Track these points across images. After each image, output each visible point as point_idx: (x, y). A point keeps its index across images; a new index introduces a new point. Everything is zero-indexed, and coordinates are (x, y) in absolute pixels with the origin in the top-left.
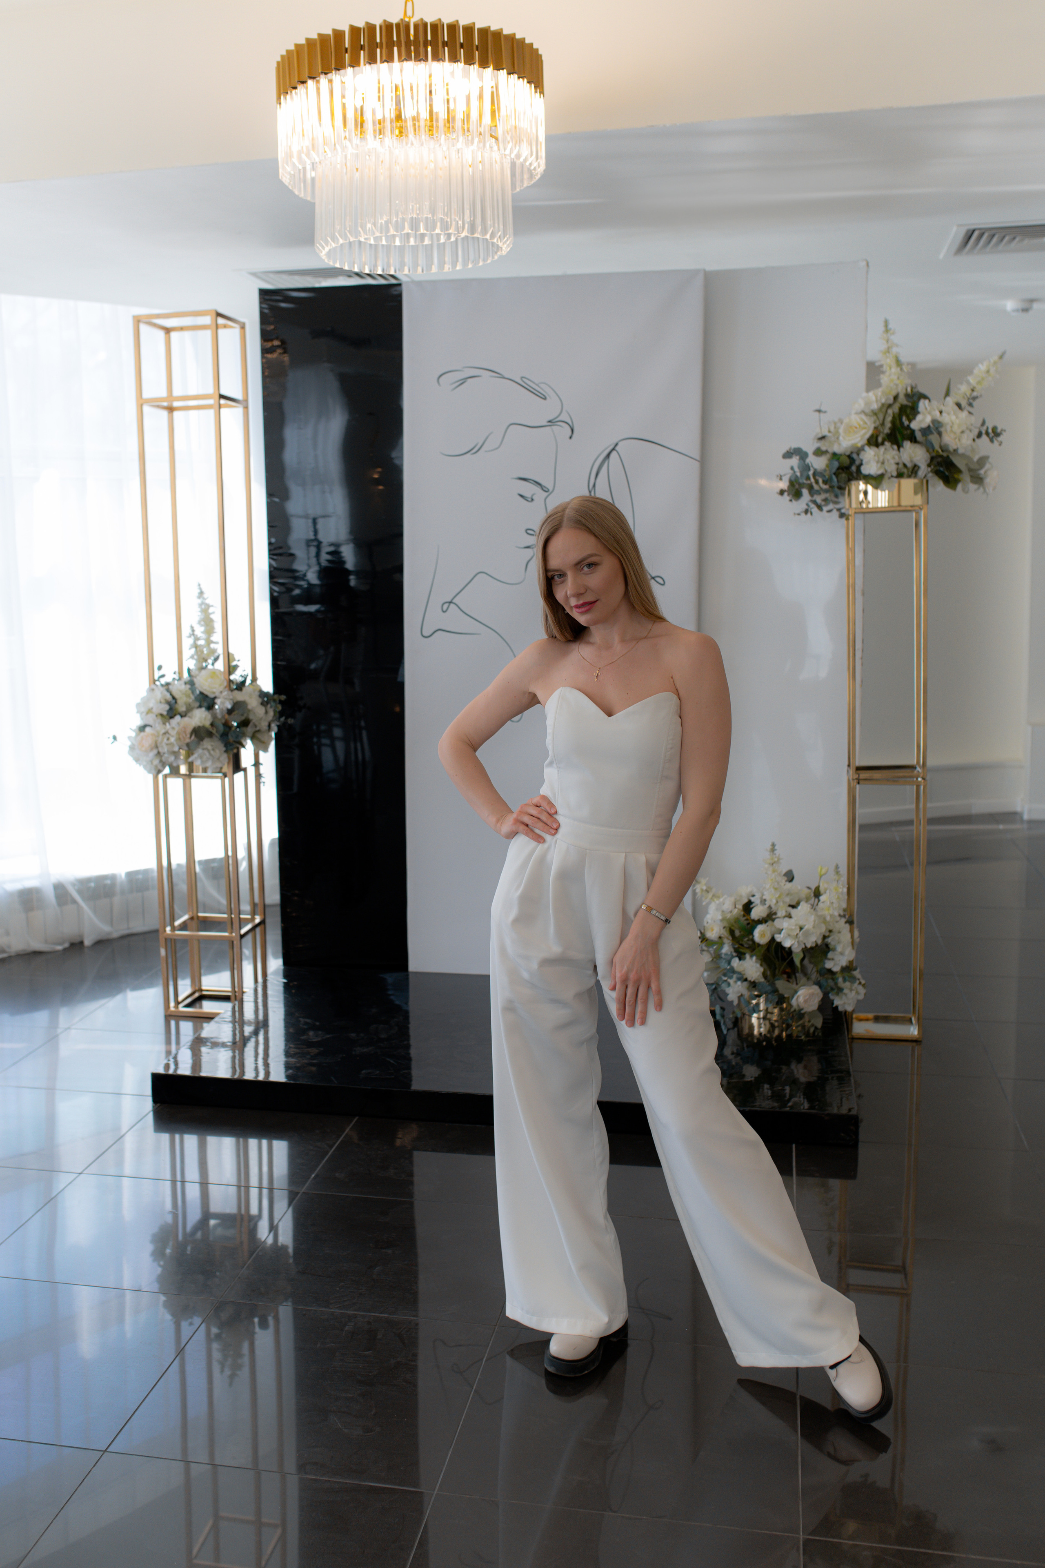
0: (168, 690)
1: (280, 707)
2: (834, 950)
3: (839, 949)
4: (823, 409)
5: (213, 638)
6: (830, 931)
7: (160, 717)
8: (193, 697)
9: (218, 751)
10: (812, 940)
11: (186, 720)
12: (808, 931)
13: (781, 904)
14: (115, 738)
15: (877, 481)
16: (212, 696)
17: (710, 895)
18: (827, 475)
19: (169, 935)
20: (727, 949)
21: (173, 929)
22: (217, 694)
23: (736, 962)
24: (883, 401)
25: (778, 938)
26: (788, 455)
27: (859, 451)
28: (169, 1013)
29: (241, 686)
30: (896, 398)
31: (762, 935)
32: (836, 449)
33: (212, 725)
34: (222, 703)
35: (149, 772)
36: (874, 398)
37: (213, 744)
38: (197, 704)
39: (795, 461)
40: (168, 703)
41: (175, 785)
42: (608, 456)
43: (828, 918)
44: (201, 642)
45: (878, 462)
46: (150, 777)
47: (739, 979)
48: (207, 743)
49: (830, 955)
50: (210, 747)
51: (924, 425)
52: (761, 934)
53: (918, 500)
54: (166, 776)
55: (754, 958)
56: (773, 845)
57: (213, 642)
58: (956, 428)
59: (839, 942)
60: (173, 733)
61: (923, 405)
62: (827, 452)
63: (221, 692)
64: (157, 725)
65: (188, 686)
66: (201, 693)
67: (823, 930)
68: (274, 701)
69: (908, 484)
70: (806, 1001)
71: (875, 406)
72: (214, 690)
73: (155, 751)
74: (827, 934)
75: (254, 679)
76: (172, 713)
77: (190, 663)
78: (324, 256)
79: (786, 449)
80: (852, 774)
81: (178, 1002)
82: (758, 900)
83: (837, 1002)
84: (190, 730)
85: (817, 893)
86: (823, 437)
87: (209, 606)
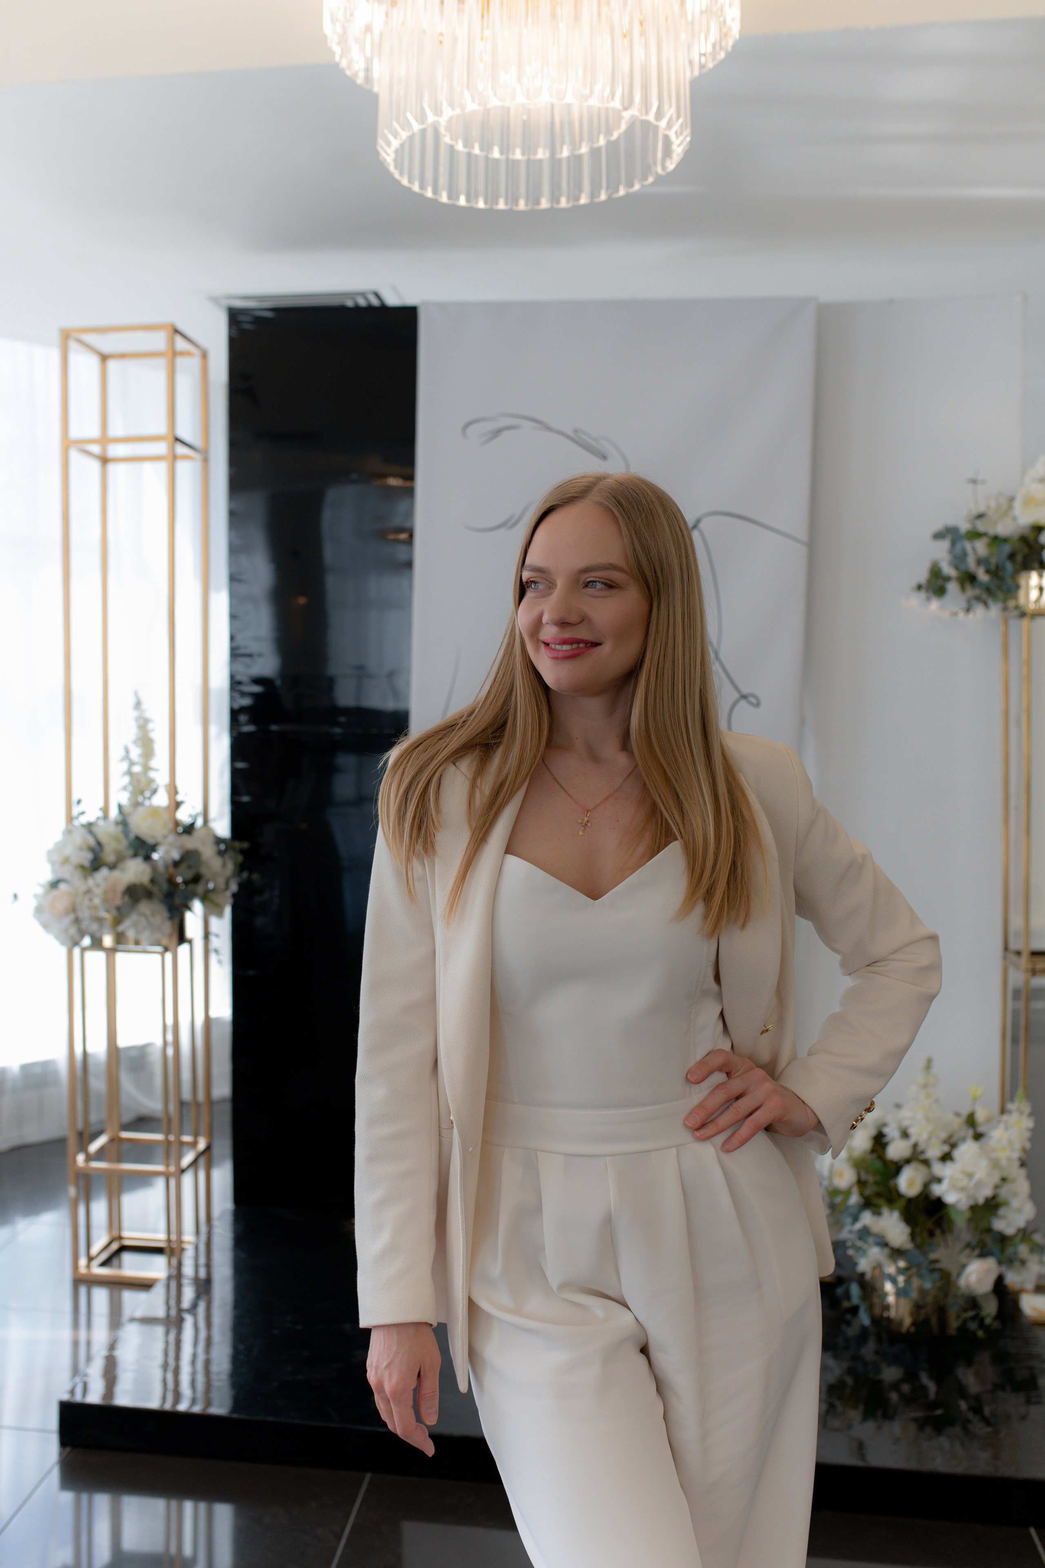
0: (90, 832)
1: (240, 858)
2: (1006, 1203)
3: (1015, 1204)
4: (979, 478)
5: (154, 764)
6: (1004, 1180)
7: (78, 869)
8: (124, 843)
9: (158, 917)
10: (983, 1193)
11: (116, 874)
12: (979, 1180)
13: (934, 1140)
14: (15, 896)
16: (151, 841)
18: (993, 561)
19: (81, 1165)
20: (854, 1199)
21: (89, 1158)
22: (158, 839)
23: (867, 1218)
25: (937, 1190)
26: (938, 536)
27: (1041, 529)
28: (77, 1275)
29: (189, 829)
31: (911, 1184)
32: (1003, 530)
33: (152, 881)
34: (167, 852)
35: (63, 943)
37: (152, 908)
38: (130, 853)
39: (945, 544)
40: (92, 850)
41: (96, 960)
43: (1004, 1163)
44: (137, 769)
46: (63, 951)
47: (877, 1244)
48: (145, 907)
49: (1002, 1211)
50: (147, 913)
52: (909, 1182)
54: (84, 950)
55: (897, 1214)
56: (930, 1060)
57: (153, 769)
59: (1015, 1194)
60: (98, 891)
62: (986, 534)
63: (165, 837)
64: (76, 880)
65: (120, 828)
66: (138, 838)
67: (996, 1178)
68: (234, 849)
70: (977, 1280)
72: (155, 834)
73: (71, 916)
74: (1001, 1184)
75: (206, 821)
76: (96, 864)
77: (120, 797)
78: (388, 157)
79: (938, 526)
80: (1024, 961)
81: (90, 1259)
82: (892, 1132)
83: (1012, 1279)
84: (121, 887)
85: (971, 1121)
86: (980, 516)
87: (147, 721)
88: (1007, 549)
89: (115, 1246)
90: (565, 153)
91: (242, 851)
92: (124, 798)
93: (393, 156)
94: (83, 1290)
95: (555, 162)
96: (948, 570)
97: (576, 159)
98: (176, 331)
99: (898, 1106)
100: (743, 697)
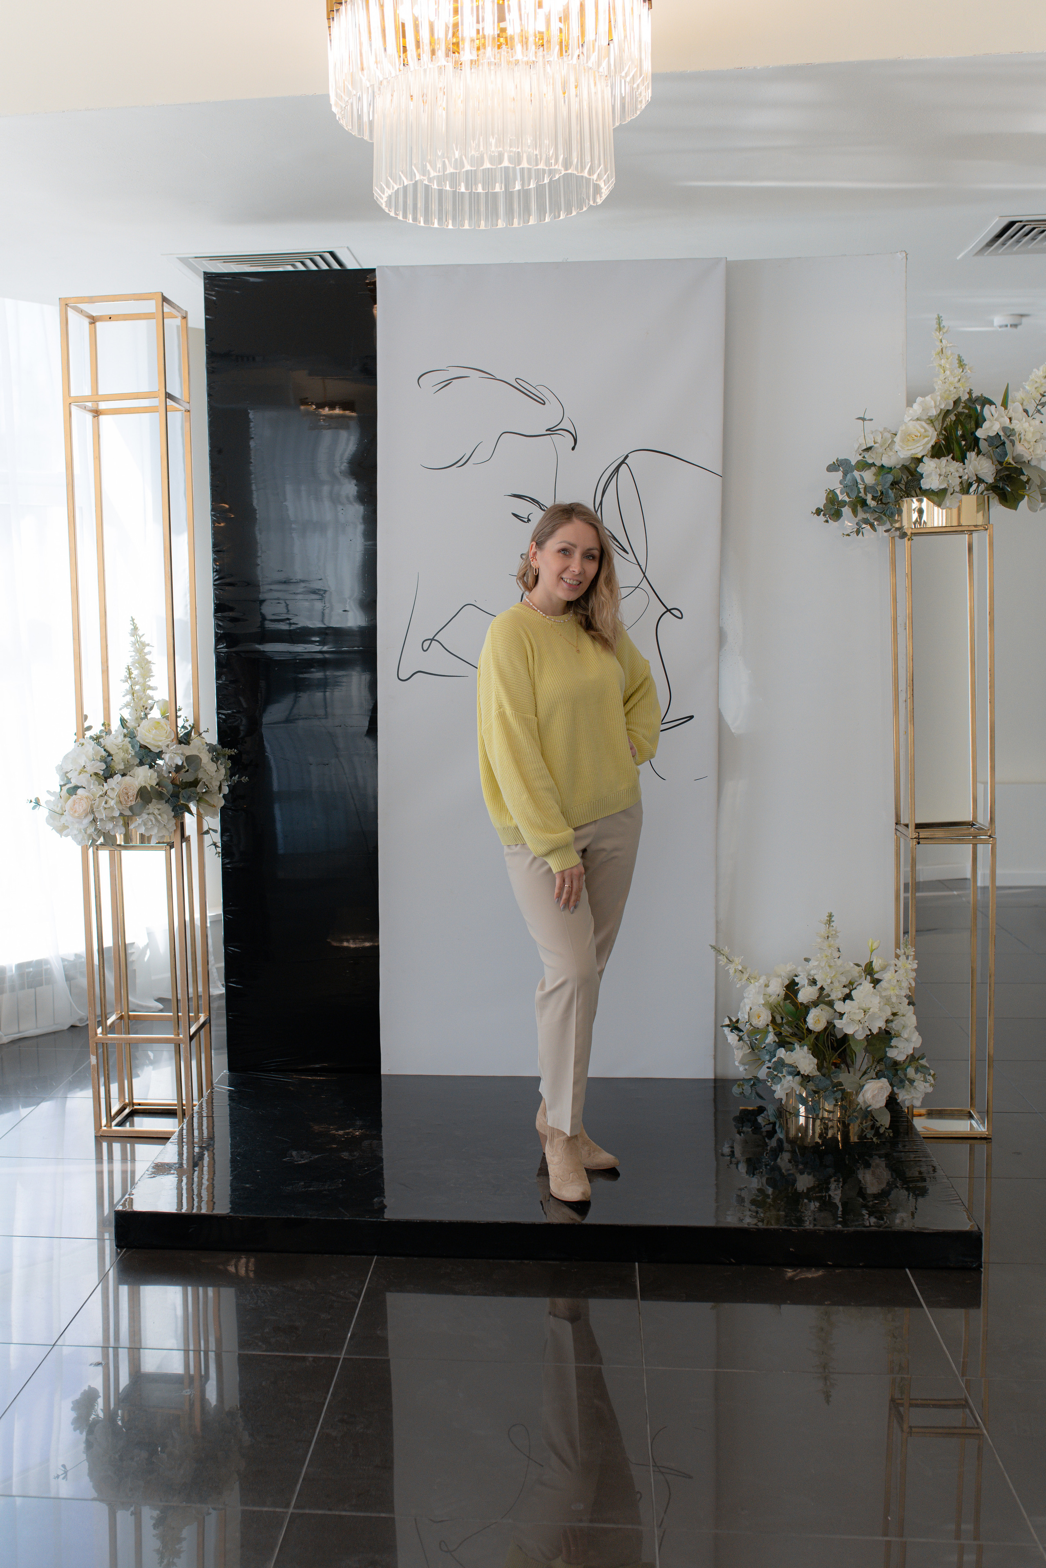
0: (99, 744)
1: (230, 763)
2: (899, 1036)
3: (905, 1035)
4: (867, 417)
5: (152, 682)
6: (894, 1014)
7: (94, 777)
8: (132, 753)
9: (165, 816)
10: (877, 1025)
11: (127, 780)
12: (874, 1014)
13: (836, 984)
15: (938, 496)
16: (155, 749)
17: (745, 976)
18: (879, 488)
19: (100, 1038)
20: (771, 1038)
22: (164, 749)
23: (781, 1053)
24: (943, 407)
25: (838, 1023)
26: (832, 468)
27: (919, 460)
28: (100, 1133)
29: (185, 739)
30: (956, 402)
31: (817, 1021)
32: (887, 460)
33: (159, 784)
34: (170, 759)
35: (80, 844)
36: (933, 403)
37: (160, 806)
38: (137, 761)
39: (839, 475)
40: (103, 760)
41: (104, 855)
42: (617, 469)
43: (894, 1000)
44: (137, 687)
45: (940, 475)
46: (79, 848)
47: (790, 1073)
48: (155, 807)
49: (894, 1043)
50: (156, 812)
51: (992, 434)
52: (816, 1020)
53: (980, 520)
54: (97, 849)
55: (806, 1048)
56: (831, 916)
57: (150, 688)
58: (1029, 436)
59: (904, 1027)
60: (114, 795)
61: (987, 411)
62: (873, 465)
63: (168, 746)
64: (92, 787)
65: (127, 739)
66: (143, 747)
67: (889, 1013)
68: (224, 756)
69: (969, 501)
70: (873, 1097)
71: (934, 412)
72: (160, 744)
73: (91, 817)
74: (891, 1018)
75: (198, 731)
76: (109, 772)
77: (122, 712)
79: (832, 460)
80: (911, 832)
81: (109, 1120)
82: (802, 980)
83: (904, 1097)
84: (134, 791)
85: (869, 970)
86: (868, 449)
87: (144, 645)
88: (890, 478)
89: (128, 1111)
90: (518, 187)
91: (230, 757)
92: (127, 714)
93: (385, 199)
94: (105, 1147)
95: (509, 194)
96: (842, 497)
97: (525, 193)
98: (165, 299)
99: (807, 960)
100: (669, 610)
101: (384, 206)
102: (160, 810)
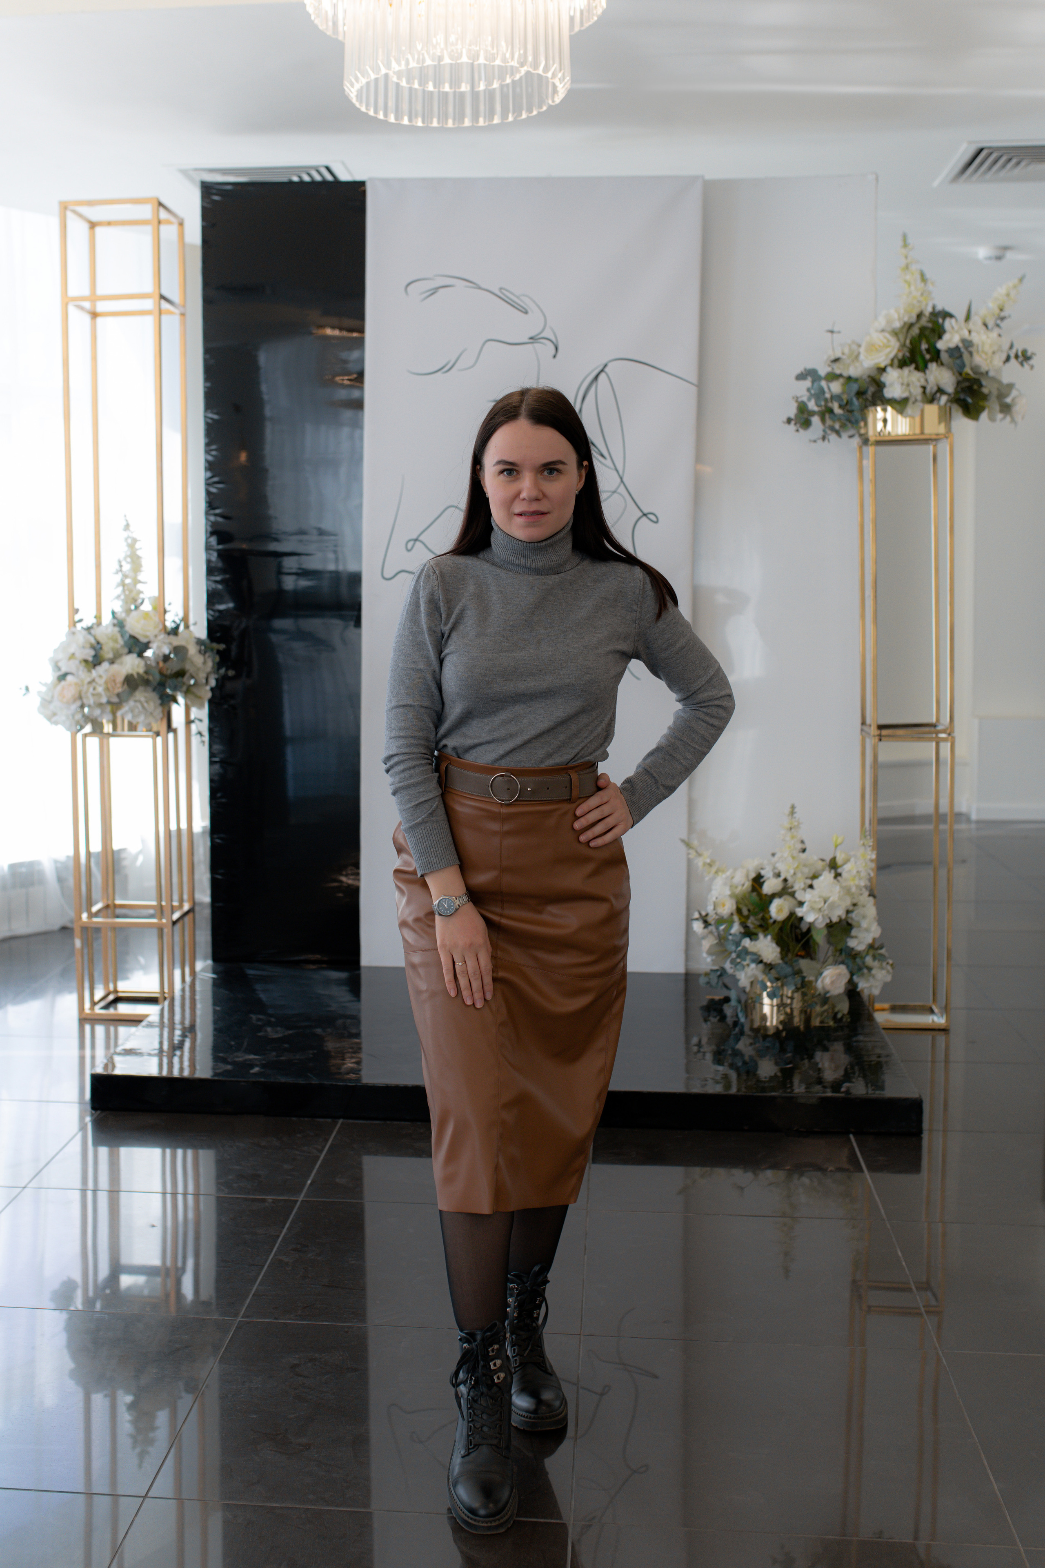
0: (90, 633)
1: (217, 657)
2: (859, 926)
3: (864, 924)
4: (836, 329)
5: (140, 577)
6: (855, 905)
7: (83, 664)
8: (121, 642)
9: (152, 704)
10: (837, 914)
11: (115, 667)
12: (833, 903)
13: (799, 875)
14: (27, 689)
15: (901, 405)
16: (144, 640)
17: (714, 869)
18: (845, 397)
19: (85, 922)
20: (735, 928)
21: (91, 915)
22: (152, 638)
23: (746, 942)
24: (906, 319)
25: (800, 912)
26: (801, 377)
27: (883, 370)
28: (83, 1016)
29: (175, 631)
30: (919, 316)
31: (780, 910)
32: (854, 371)
33: (146, 672)
34: (159, 648)
35: (68, 729)
36: (896, 316)
37: (146, 695)
38: (126, 650)
39: (808, 383)
40: (93, 647)
42: (599, 374)
43: (854, 890)
44: (128, 581)
45: (902, 384)
46: (68, 735)
47: (753, 961)
48: (141, 695)
49: (854, 932)
50: (143, 699)
51: (952, 345)
52: (778, 910)
53: (942, 429)
54: (85, 735)
55: (770, 937)
56: (793, 807)
57: (140, 582)
58: (986, 349)
59: (864, 917)
60: (101, 681)
61: (948, 324)
62: (841, 376)
63: (156, 636)
64: (81, 673)
65: (117, 629)
66: (132, 637)
67: (847, 903)
68: (210, 649)
69: (932, 411)
70: (833, 983)
71: (897, 325)
72: (148, 634)
73: (79, 703)
74: (851, 908)
75: (187, 627)
76: (96, 661)
77: (113, 604)
78: (353, 95)
79: (799, 370)
80: (874, 731)
81: (94, 1004)
82: (767, 873)
83: (863, 985)
84: (120, 678)
85: (833, 865)
86: (836, 360)
87: (135, 541)
88: (856, 388)
89: (111, 997)
90: (482, 87)
91: (218, 652)
92: (118, 607)
93: (355, 93)
94: (88, 1028)
95: (474, 93)
96: (812, 405)
97: (490, 93)
98: (160, 204)
99: (773, 855)
100: (645, 515)
101: (354, 101)
102: (144, 698)
